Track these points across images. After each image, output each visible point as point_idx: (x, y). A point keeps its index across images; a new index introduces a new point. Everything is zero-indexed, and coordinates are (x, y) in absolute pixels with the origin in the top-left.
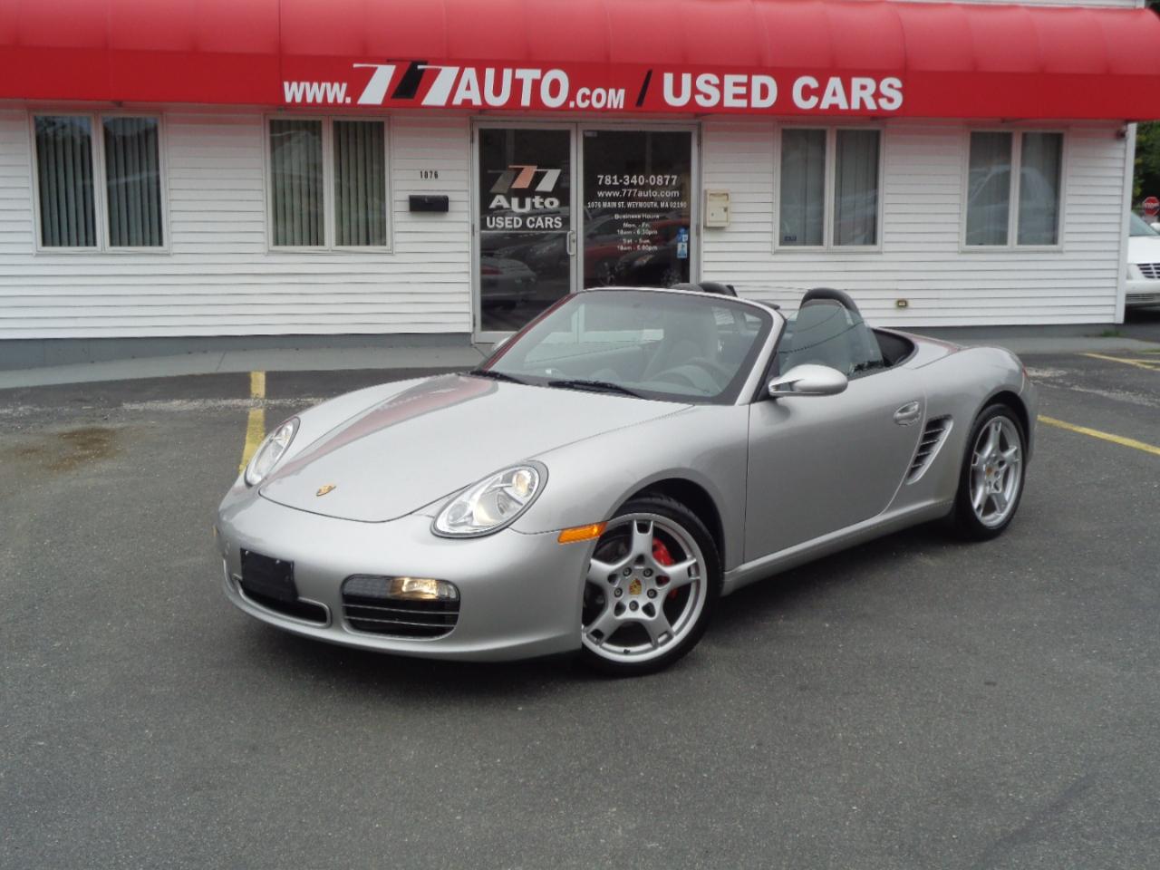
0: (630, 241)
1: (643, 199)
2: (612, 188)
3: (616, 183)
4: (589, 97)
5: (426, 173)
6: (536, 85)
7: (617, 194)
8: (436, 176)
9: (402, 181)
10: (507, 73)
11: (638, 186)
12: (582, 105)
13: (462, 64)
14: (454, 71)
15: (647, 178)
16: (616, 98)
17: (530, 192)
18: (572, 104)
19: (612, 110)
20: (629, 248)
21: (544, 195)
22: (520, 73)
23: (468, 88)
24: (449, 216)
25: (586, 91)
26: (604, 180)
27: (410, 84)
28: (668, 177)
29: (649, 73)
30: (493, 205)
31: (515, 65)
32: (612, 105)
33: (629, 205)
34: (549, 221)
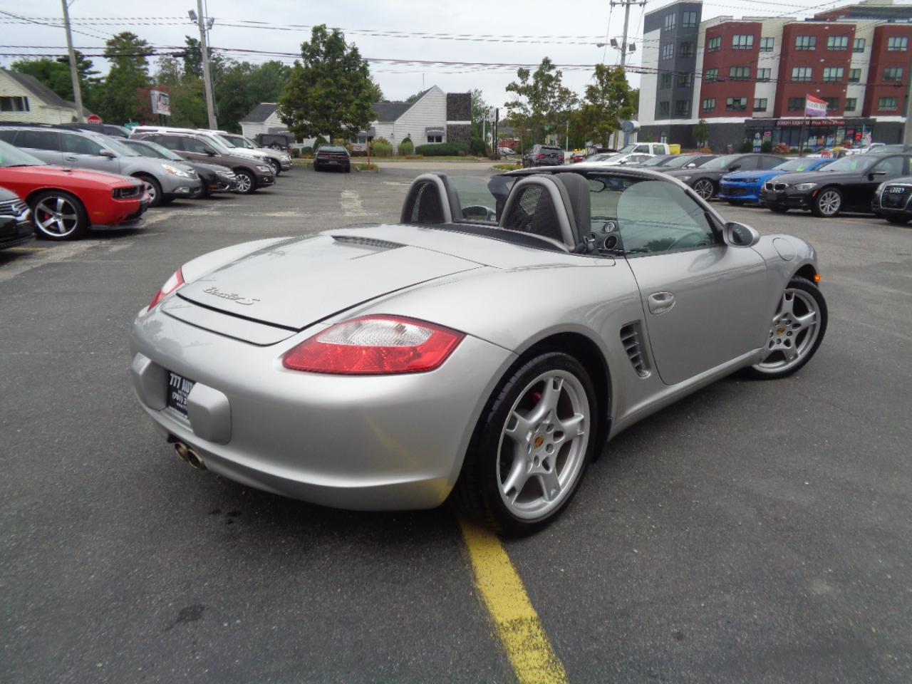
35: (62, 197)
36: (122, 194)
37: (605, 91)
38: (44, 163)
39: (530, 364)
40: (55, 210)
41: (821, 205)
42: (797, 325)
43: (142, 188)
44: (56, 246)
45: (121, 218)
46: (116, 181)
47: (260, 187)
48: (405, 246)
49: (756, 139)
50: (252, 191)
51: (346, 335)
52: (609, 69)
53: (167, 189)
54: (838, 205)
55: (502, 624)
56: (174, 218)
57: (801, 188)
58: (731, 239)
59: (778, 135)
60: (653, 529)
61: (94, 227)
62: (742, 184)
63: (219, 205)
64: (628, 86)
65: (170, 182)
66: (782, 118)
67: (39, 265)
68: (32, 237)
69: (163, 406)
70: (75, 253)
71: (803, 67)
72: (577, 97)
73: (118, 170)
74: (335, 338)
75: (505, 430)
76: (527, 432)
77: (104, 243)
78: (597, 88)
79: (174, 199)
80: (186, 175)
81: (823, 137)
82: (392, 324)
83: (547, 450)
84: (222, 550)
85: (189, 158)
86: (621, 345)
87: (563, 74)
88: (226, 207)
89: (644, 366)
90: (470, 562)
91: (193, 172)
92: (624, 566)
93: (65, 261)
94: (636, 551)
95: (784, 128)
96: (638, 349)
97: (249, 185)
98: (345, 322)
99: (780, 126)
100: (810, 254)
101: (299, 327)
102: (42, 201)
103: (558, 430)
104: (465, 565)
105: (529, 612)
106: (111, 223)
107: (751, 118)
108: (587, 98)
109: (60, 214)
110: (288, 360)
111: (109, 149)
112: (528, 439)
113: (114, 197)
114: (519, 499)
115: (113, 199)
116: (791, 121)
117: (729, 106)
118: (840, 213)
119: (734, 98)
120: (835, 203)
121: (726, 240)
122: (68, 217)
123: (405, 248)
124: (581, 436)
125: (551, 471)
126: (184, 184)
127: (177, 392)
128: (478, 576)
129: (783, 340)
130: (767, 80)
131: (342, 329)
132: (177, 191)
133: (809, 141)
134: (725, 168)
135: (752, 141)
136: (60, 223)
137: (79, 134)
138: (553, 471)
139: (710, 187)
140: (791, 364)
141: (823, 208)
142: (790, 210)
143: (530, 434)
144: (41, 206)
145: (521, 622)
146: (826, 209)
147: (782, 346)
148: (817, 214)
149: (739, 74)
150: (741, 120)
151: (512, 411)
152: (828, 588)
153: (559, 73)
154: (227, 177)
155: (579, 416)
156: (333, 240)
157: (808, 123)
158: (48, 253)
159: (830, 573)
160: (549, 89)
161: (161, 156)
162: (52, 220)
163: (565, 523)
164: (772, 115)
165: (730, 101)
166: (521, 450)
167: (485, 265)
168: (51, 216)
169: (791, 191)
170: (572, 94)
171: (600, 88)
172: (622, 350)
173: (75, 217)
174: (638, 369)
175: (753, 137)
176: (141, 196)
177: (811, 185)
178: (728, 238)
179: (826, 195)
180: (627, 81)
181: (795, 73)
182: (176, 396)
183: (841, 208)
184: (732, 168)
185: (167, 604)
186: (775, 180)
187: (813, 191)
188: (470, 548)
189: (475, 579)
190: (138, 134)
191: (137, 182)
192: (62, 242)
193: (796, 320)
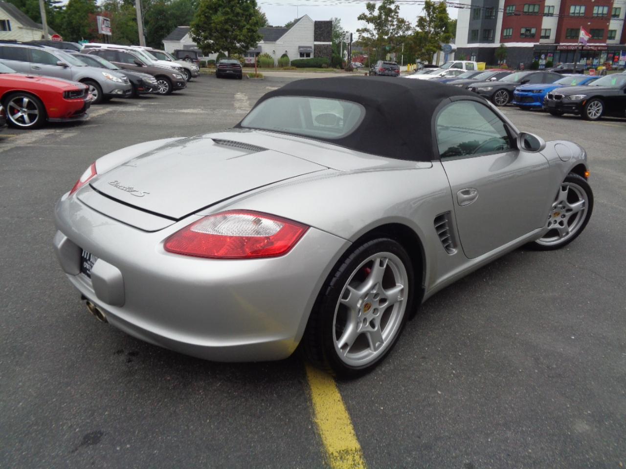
35: (27, 97)
36: (70, 95)
37: (431, 21)
38: (14, 71)
39: (361, 248)
40: (21, 106)
41: (588, 112)
42: (569, 210)
43: (87, 90)
44: (22, 133)
45: (70, 113)
46: (66, 85)
47: (175, 90)
48: (267, 149)
49: (541, 59)
50: (169, 93)
51: (215, 225)
52: (434, 4)
53: (106, 91)
54: (600, 111)
55: (332, 454)
56: (110, 113)
57: (574, 98)
58: (523, 145)
59: (557, 57)
60: (454, 374)
61: (51, 120)
62: (531, 94)
63: (145, 103)
64: (448, 17)
65: (108, 85)
66: (561, 44)
67: (9, 148)
68: (5, 127)
69: (78, 272)
70: (36, 139)
71: (578, 5)
72: (411, 25)
73: (70, 77)
74: (205, 228)
75: (340, 300)
76: (358, 301)
77: (58, 131)
78: (426, 19)
79: (111, 98)
80: (120, 81)
81: (591, 59)
82: (251, 218)
83: (373, 313)
84: (121, 384)
85: (123, 68)
86: (435, 230)
87: (400, 8)
88: (150, 105)
89: (452, 245)
90: (311, 400)
91: (125, 78)
92: (430, 405)
93: (29, 145)
94: (439, 392)
95: (562, 51)
96: (448, 232)
97: (167, 88)
98: (215, 214)
99: (559, 50)
100: (582, 154)
101: (178, 217)
102: (13, 99)
103: (383, 297)
104: (307, 402)
105: (354, 444)
106: (62, 117)
107: (538, 44)
108: (418, 26)
109: (26, 110)
110: (168, 245)
111: (63, 61)
112: (359, 305)
113: (64, 98)
114: (351, 351)
115: (64, 99)
116: (568, 46)
117: (522, 34)
118: (603, 117)
119: (526, 28)
120: (598, 110)
121: (519, 146)
122: (31, 112)
123: (266, 151)
124: (401, 302)
125: (376, 329)
126: (118, 87)
127: (87, 262)
128: (316, 412)
129: (558, 221)
130: (552, 15)
131: (212, 219)
132: (114, 93)
133: (581, 61)
134: (518, 82)
135: (539, 60)
136: (26, 117)
137: (41, 49)
138: (378, 329)
139: (506, 96)
140: (563, 239)
141: (590, 113)
142: (565, 115)
143: (360, 302)
144: (11, 103)
145: (347, 452)
146: (592, 115)
147: (557, 226)
148: (585, 117)
149: (531, 10)
150: (531, 45)
151: (346, 285)
152: (587, 427)
153: (398, 7)
154: (151, 82)
155: (400, 286)
156: (213, 142)
157: (580, 48)
158: (16, 138)
159: (589, 415)
160: (390, 19)
161: (103, 67)
162: (20, 114)
163: (386, 368)
164: (554, 42)
165: (523, 31)
166: (353, 314)
167: (329, 168)
168: (19, 111)
169: (566, 101)
170: (407, 23)
171: (428, 19)
172: (435, 234)
173: (36, 112)
174: (447, 248)
175: (539, 58)
176: (85, 97)
177: (582, 96)
178: (520, 145)
179: (592, 103)
180: (448, 14)
181: (572, 9)
182: (86, 265)
183: (602, 114)
184: (523, 82)
185: (75, 430)
186: (555, 92)
187: (582, 101)
188: (312, 387)
189: (314, 414)
190: (87, 49)
191: (83, 86)
192: (27, 130)
193: (569, 206)
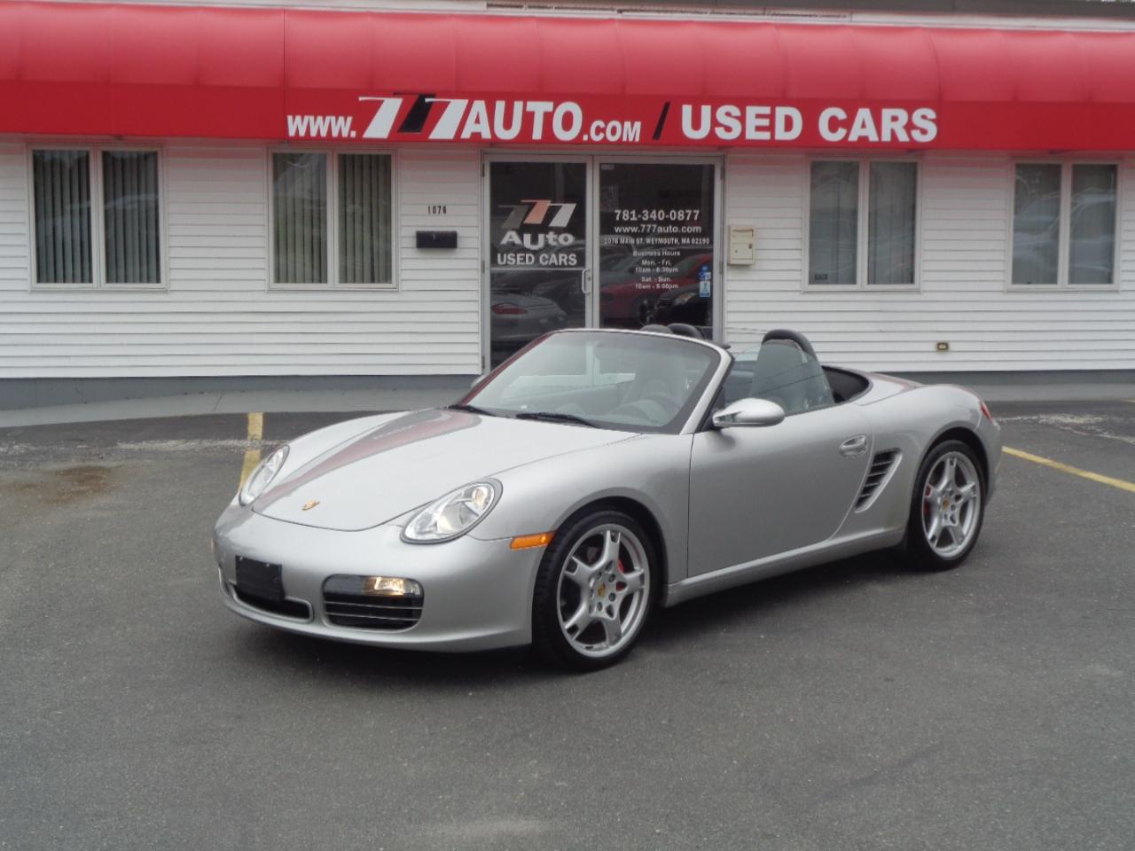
0: (649, 280)
1: (663, 235)
2: (629, 223)
3: (634, 219)
4: (604, 130)
5: (434, 208)
6: (548, 117)
7: (634, 230)
8: (445, 211)
9: (409, 217)
10: (518, 106)
11: (659, 223)
12: (598, 138)
13: (472, 97)
14: (463, 103)
15: (667, 213)
16: (632, 131)
17: (544, 227)
18: (585, 138)
19: (628, 143)
20: (649, 286)
21: (558, 231)
22: (531, 106)
23: (477, 121)
24: (458, 253)
25: (600, 123)
26: (621, 215)
27: (417, 117)
28: (689, 212)
29: (667, 105)
30: (505, 241)
31: (526, 97)
32: (628, 138)
33: (648, 241)
34: (563, 258)
